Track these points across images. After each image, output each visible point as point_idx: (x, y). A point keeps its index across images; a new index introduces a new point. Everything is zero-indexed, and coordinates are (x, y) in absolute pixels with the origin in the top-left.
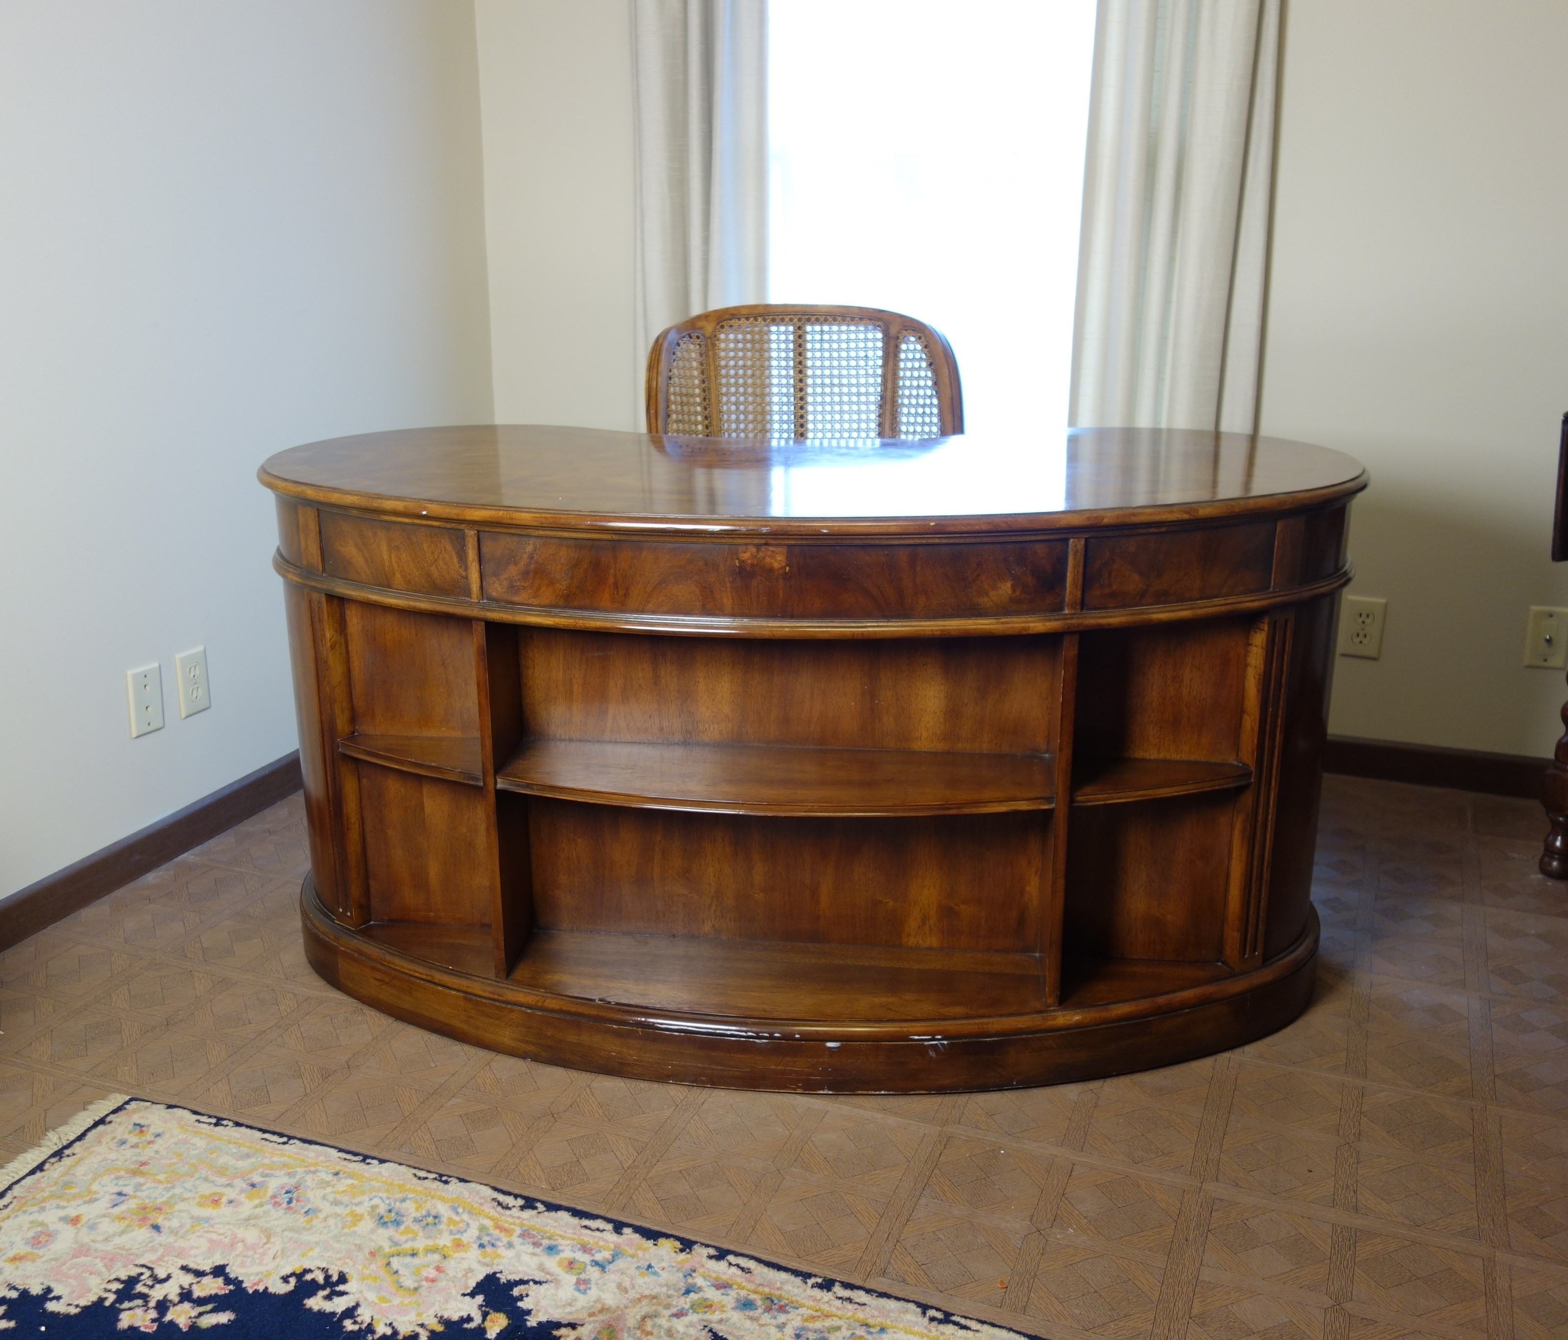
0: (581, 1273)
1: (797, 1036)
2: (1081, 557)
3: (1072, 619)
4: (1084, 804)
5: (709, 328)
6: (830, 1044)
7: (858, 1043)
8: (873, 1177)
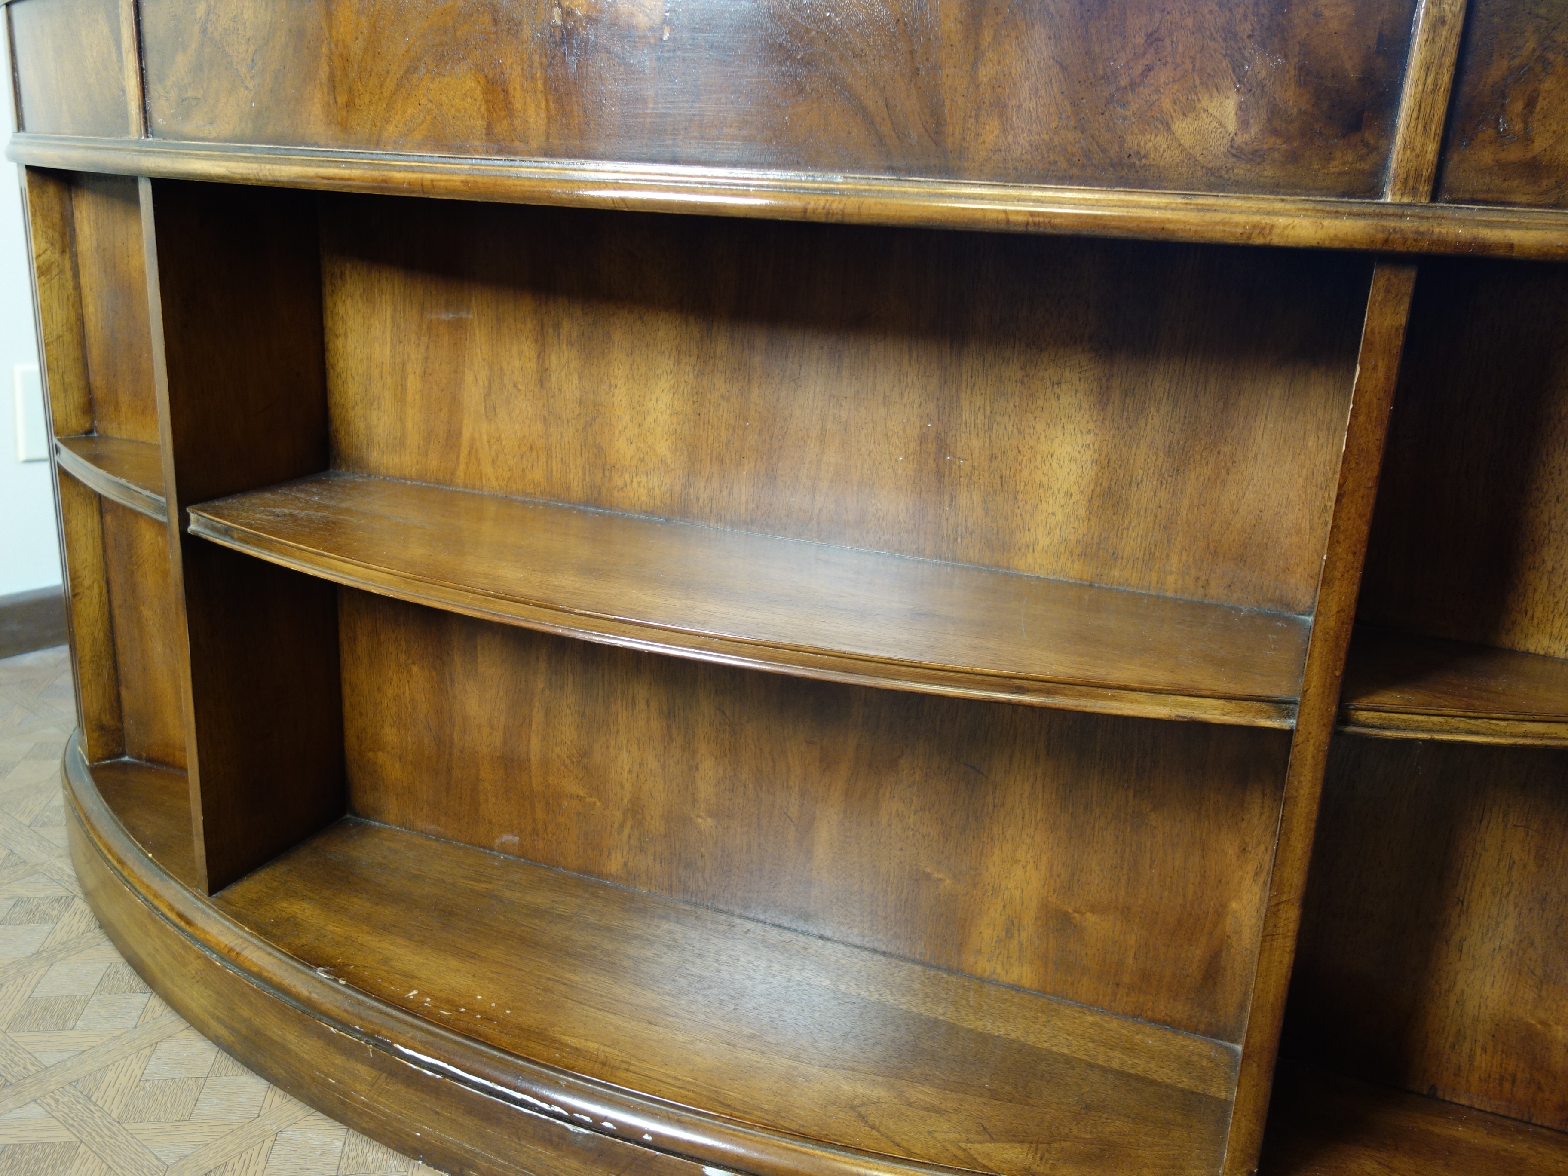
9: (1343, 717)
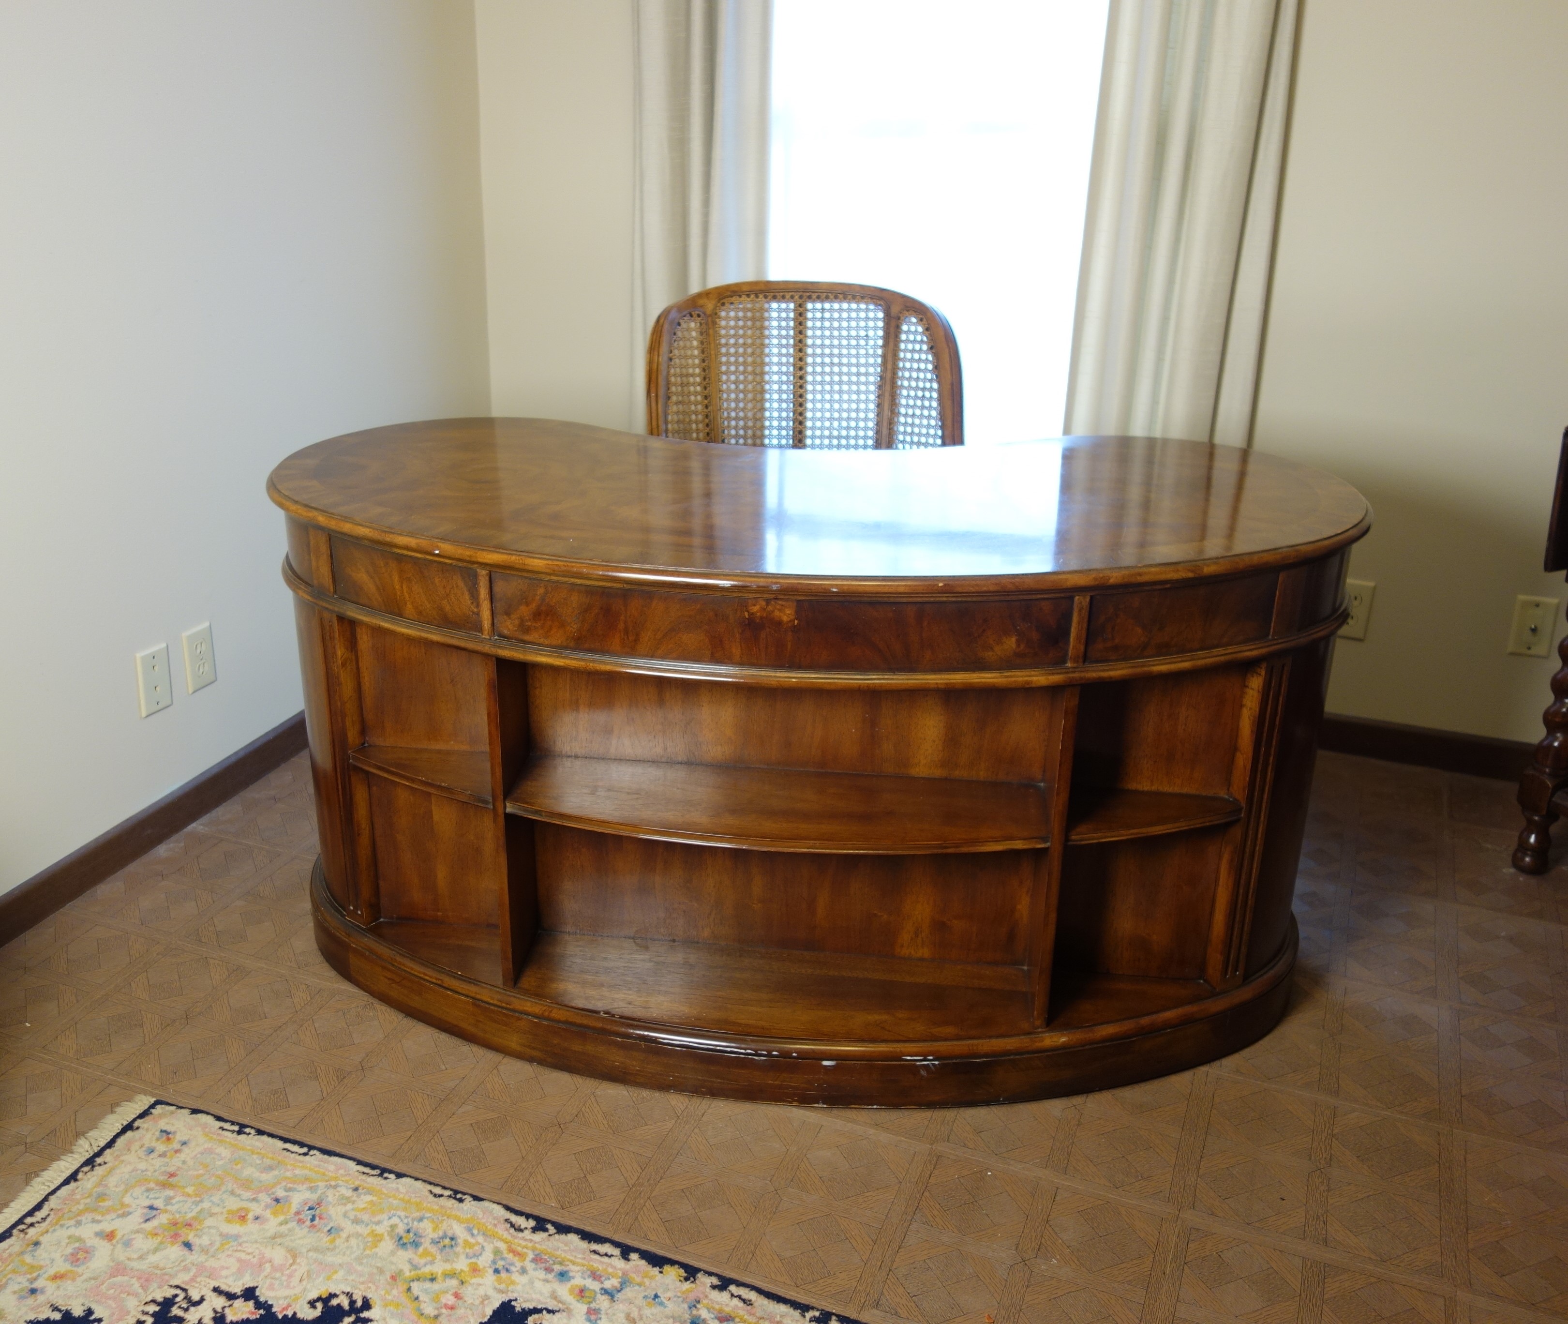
0: (591, 1302)
1: (794, 1054)
2: (1085, 613)
3: (1074, 672)
4: (1079, 843)
5: (710, 306)
6: (825, 1063)
7: (853, 1062)
8: (866, 1199)
9: (1067, 839)
